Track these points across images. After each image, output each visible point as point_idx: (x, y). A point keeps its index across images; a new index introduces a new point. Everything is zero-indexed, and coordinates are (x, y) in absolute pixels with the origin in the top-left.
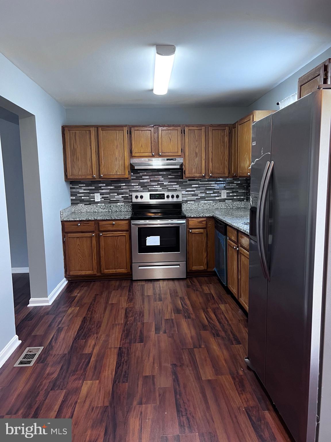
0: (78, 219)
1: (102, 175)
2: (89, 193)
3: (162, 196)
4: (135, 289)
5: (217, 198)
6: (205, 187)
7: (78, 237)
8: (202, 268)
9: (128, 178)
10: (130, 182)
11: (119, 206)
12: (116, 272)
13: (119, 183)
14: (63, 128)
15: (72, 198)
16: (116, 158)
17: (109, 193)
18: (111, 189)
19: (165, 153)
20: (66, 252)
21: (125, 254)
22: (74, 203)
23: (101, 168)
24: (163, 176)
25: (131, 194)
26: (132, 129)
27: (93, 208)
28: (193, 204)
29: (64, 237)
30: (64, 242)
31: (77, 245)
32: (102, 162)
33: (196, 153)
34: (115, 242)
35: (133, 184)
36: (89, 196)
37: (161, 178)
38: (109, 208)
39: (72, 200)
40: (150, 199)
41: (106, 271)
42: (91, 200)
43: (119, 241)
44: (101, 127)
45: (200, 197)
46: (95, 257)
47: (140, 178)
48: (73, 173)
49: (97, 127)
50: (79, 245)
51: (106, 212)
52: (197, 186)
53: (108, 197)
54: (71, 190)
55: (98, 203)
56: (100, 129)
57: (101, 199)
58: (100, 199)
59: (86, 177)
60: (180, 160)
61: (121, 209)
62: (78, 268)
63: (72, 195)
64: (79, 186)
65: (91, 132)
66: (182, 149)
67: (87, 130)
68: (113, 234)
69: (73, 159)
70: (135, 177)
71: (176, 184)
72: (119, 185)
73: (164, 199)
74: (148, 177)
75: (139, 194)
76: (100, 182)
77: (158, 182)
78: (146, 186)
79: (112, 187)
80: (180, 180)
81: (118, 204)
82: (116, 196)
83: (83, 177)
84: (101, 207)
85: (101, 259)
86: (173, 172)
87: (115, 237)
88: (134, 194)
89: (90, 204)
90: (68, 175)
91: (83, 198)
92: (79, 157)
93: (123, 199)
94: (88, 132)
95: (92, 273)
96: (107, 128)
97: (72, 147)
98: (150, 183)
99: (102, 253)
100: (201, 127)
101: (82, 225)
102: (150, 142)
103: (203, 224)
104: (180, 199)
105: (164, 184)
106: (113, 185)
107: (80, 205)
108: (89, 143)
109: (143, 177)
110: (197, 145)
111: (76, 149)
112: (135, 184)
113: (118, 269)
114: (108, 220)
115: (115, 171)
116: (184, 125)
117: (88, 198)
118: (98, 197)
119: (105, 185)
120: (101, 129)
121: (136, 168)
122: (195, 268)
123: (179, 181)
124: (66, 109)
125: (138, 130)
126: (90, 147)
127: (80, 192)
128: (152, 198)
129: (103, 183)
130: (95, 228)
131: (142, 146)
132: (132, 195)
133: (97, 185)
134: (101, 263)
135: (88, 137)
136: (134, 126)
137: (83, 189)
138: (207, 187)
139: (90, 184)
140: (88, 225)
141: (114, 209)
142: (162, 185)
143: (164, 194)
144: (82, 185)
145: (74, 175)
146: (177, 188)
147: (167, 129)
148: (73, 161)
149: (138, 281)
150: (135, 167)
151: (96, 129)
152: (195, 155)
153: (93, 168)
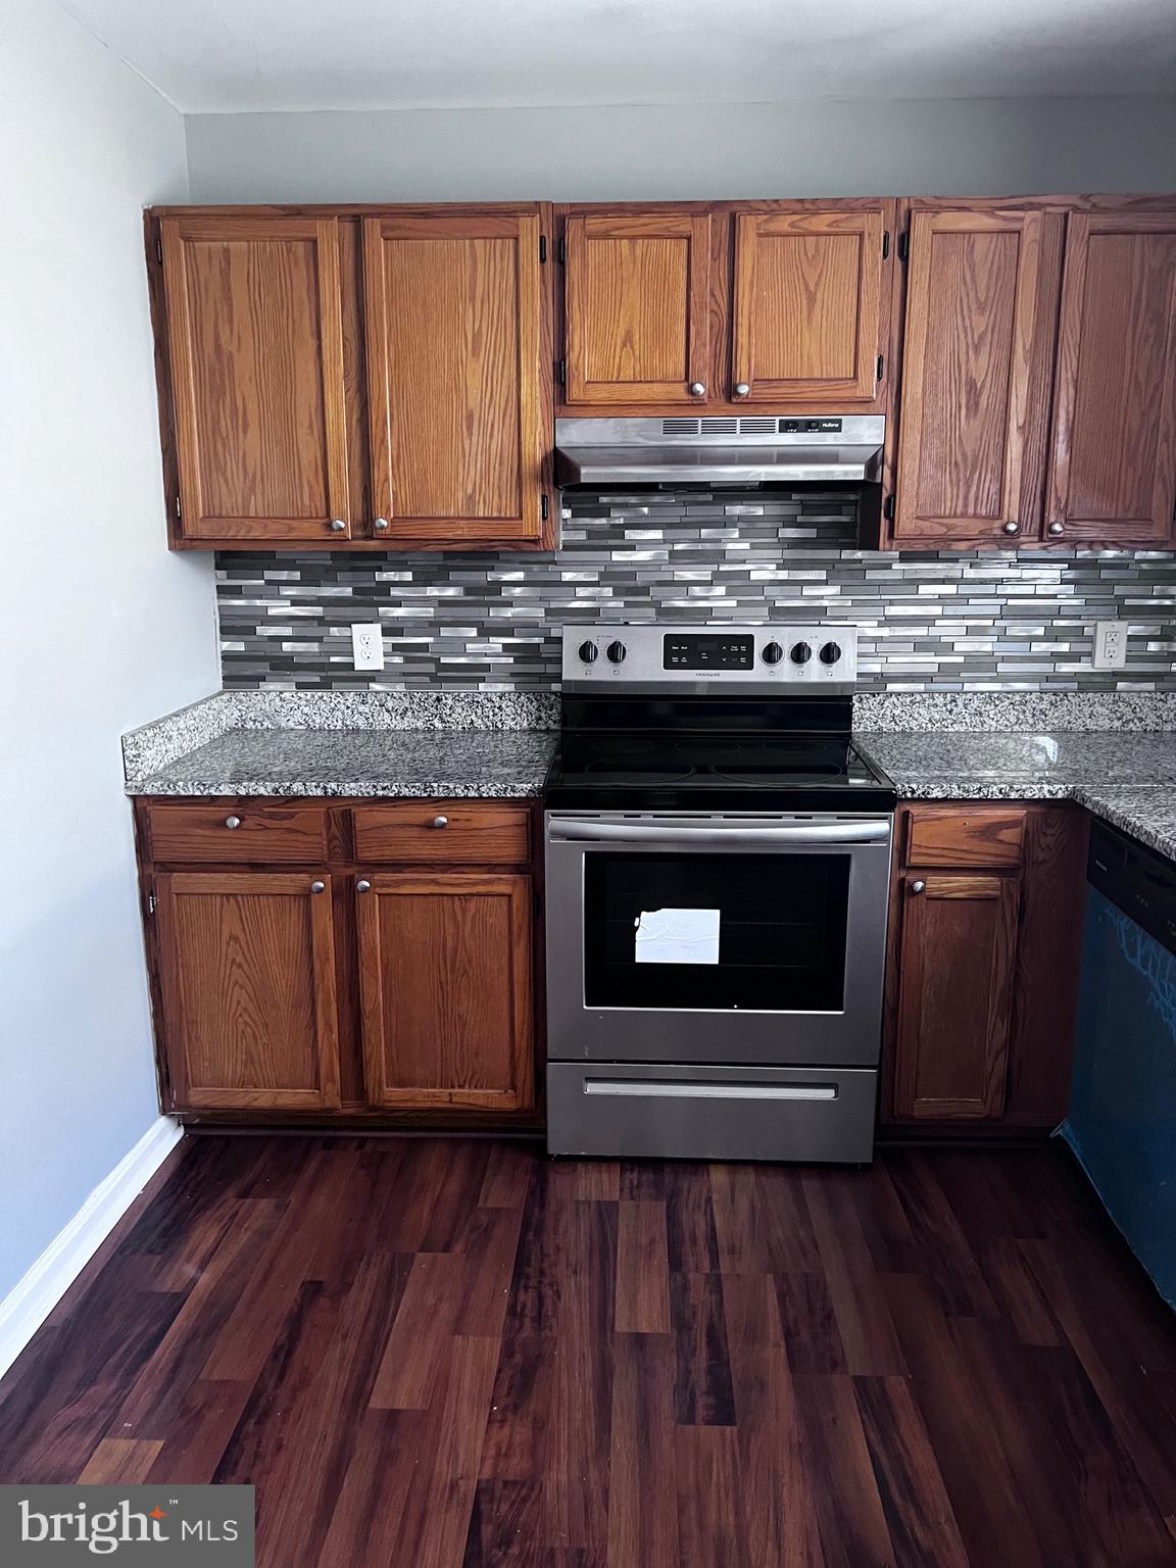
0: (226, 791)
1: (385, 523)
2: (320, 621)
3: (735, 651)
4: (558, 1249)
5: (1066, 668)
6: (998, 596)
7: (228, 895)
8: (974, 1106)
9: (535, 542)
10: (555, 563)
11: (490, 700)
12: (451, 1102)
13: (492, 569)
14: (156, 222)
15: (226, 646)
16: (470, 417)
17: (434, 625)
18: (443, 603)
19: (775, 384)
20: (165, 977)
21: (505, 1001)
22: (239, 674)
23: (377, 475)
24: (748, 526)
25: (554, 633)
26: (574, 228)
27: (343, 707)
28: (919, 698)
29: (147, 889)
30: (149, 920)
31: (226, 935)
32: (383, 441)
33: (971, 383)
34: (450, 929)
35: (567, 576)
36: (319, 640)
37: (734, 541)
38: (433, 710)
39: (227, 657)
40: (668, 665)
41: (395, 1095)
42: (334, 659)
43: (473, 930)
44: (379, 215)
45: (961, 659)
46: (329, 1013)
47: (613, 538)
48: (217, 504)
49: (356, 217)
50: (236, 939)
51: (417, 729)
52: (951, 589)
53: (424, 647)
54: (224, 602)
55: (370, 677)
56: (373, 228)
57: (388, 659)
58: (382, 659)
59: (291, 529)
60: (867, 431)
61: (497, 719)
62: (234, 1071)
63: (226, 631)
64: (269, 583)
65: (322, 247)
66: (880, 360)
67: (299, 235)
68: (435, 882)
69: (216, 421)
70: (582, 536)
71: (822, 575)
72: (491, 576)
73: (750, 666)
74: (657, 534)
75: (602, 638)
76: (380, 560)
77: (715, 568)
78: (645, 591)
79: (450, 592)
80: (846, 554)
81: (482, 686)
82: (472, 640)
83: (274, 530)
84: (390, 705)
85: (367, 1023)
86: (807, 508)
87: (446, 901)
88: (573, 638)
89: (325, 685)
90: (188, 518)
91: (287, 646)
92: (250, 406)
93: (511, 660)
94: (300, 248)
95: (313, 1100)
96: (420, 223)
97: (209, 347)
98: (672, 567)
99: (373, 993)
100: (1020, 214)
101: (249, 823)
102: (683, 311)
103: (1001, 842)
104: (845, 671)
105: (754, 576)
106: (453, 576)
107: (271, 686)
108: (307, 314)
109: (630, 534)
110: (982, 337)
111: (231, 358)
112: (581, 577)
113: (461, 1087)
114: (405, 798)
115: (460, 495)
116: (904, 205)
117: (315, 647)
118: (369, 647)
119: (408, 576)
120: (384, 228)
121: (588, 474)
122: (927, 1105)
123: (840, 561)
124: (185, 115)
125: (606, 236)
126: (312, 343)
127: (271, 612)
128: (675, 660)
129: (401, 566)
130: (329, 842)
131: (629, 335)
132: (559, 640)
133: (366, 575)
134: (367, 1050)
135: (301, 277)
136: (584, 211)
137: (286, 598)
138: (1011, 602)
139: (327, 569)
140: (286, 824)
141: (460, 716)
142: (738, 583)
143: (751, 638)
144: (284, 575)
145: (220, 517)
146: (825, 603)
147: (792, 225)
148: (211, 431)
149: (580, 1167)
150: (583, 471)
151: (349, 227)
152: (963, 403)
153: (332, 473)
